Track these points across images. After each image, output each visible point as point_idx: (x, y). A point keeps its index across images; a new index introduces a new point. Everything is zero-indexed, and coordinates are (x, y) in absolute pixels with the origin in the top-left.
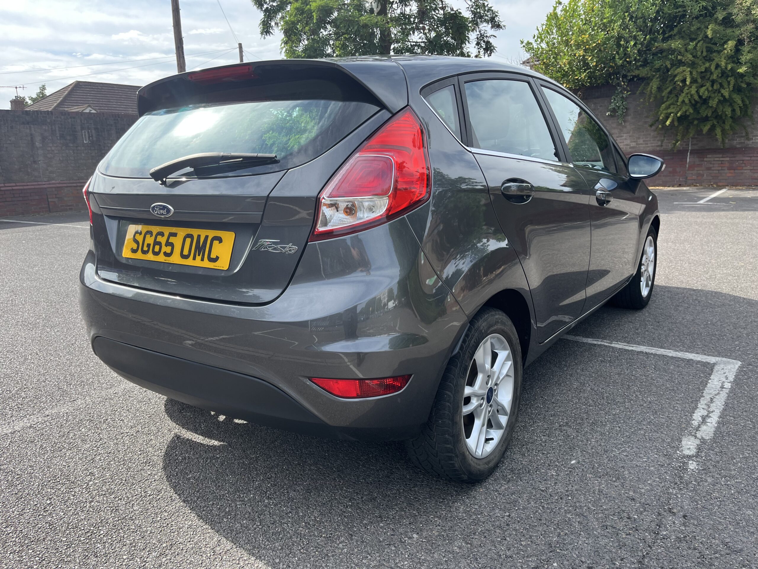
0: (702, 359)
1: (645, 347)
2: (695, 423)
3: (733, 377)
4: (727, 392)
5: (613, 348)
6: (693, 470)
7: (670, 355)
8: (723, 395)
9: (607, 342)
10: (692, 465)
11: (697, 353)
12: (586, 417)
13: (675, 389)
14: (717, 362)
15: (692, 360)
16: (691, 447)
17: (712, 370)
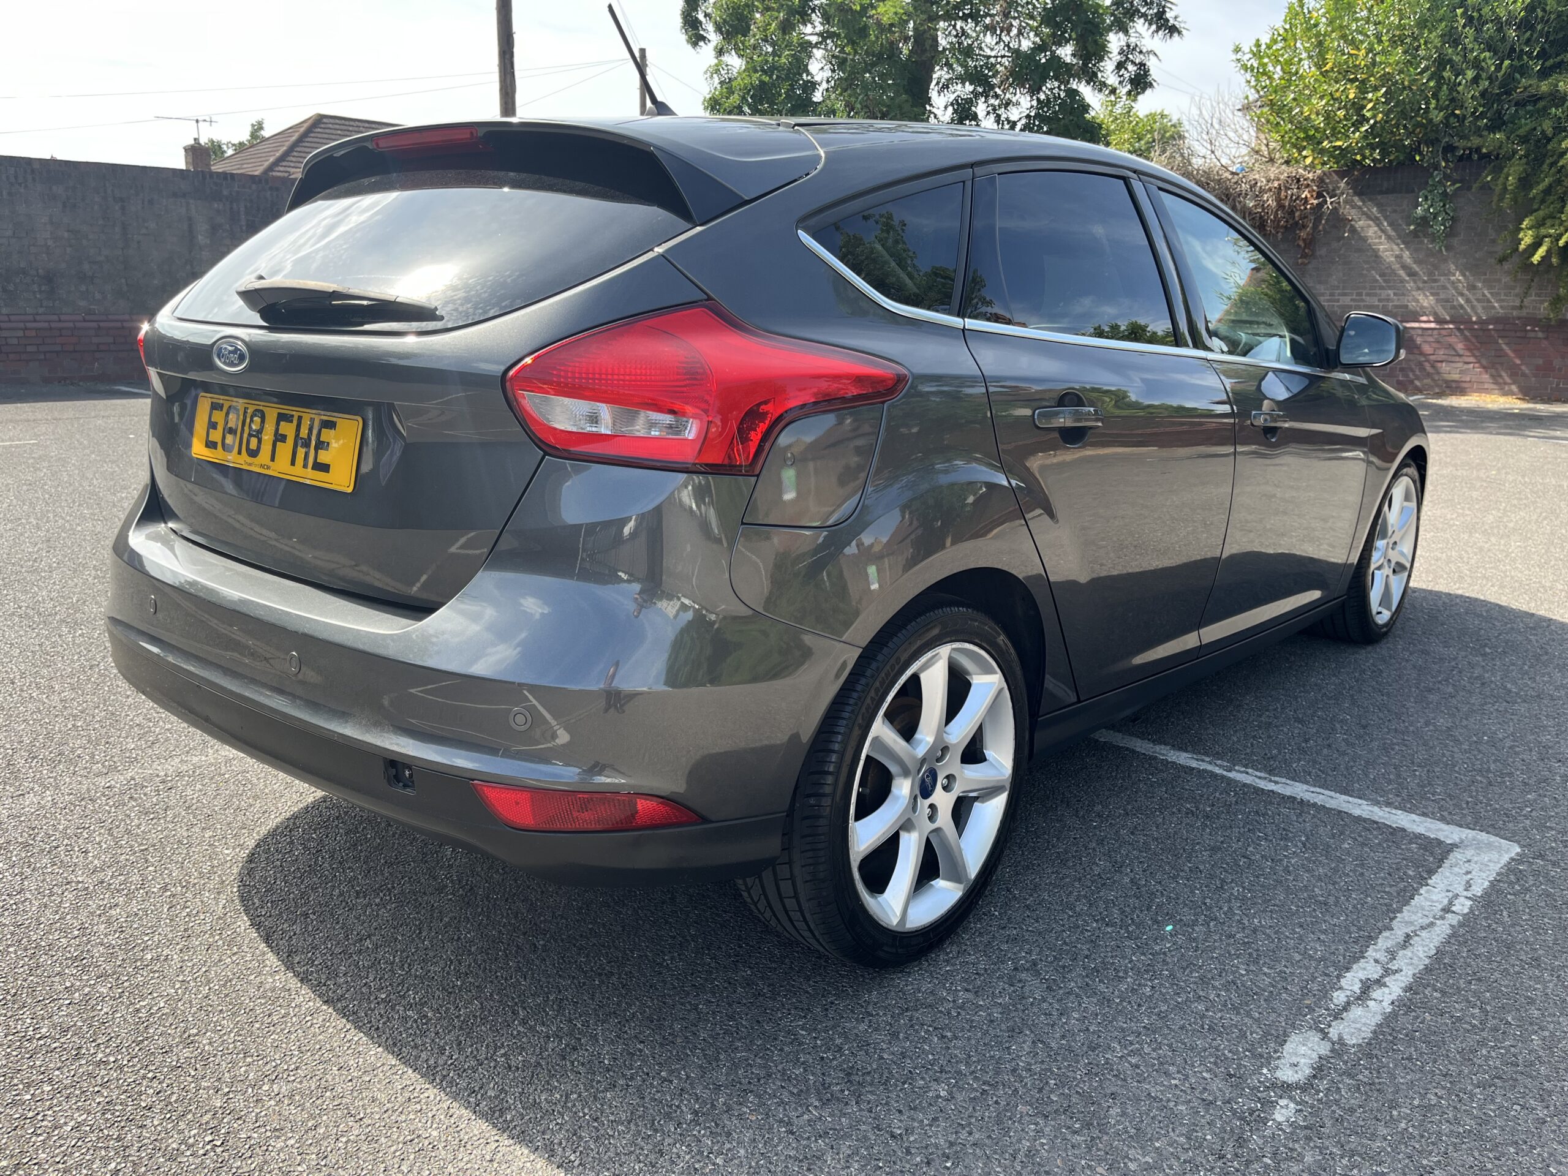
0: (1429, 830)
1: (1305, 787)
2: (1339, 997)
3: (1487, 884)
4: (1455, 923)
5: (1229, 781)
6: (1280, 1124)
7: (1357, 812)
8: (1442, 929)
9: (1220, 766)
10: (1284, 1112)
11: (1424, 814)
12: (1086, 952)
13: (1332, 900)
14: (1462, 841)
15: (1404, 830)
16: (1303, 1061)
17: (1440, 862)
